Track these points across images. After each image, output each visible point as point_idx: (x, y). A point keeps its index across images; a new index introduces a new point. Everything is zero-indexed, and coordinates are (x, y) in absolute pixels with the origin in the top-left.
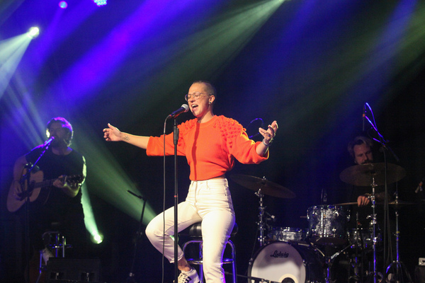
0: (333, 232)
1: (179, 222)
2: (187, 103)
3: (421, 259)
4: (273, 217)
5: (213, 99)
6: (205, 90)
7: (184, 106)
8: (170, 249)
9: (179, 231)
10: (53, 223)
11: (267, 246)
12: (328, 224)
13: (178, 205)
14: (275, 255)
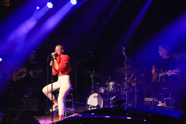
0: (112, 90)
3: (145, 99)
4: (98, 84)
5: (63, 51)
8: (50, 96)
9: (53, 91)
11: (92, 94)
12: (111, 87)
13: (53, 83)
14: (95, 97)
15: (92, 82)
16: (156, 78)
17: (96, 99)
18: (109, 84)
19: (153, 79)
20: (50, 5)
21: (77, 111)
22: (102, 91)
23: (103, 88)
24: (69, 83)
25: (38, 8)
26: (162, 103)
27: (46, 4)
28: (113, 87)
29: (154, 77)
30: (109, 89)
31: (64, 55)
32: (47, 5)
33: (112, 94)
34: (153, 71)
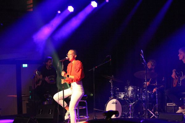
0: (132, 95)
1: (64, 95)
2: (67, 57)
3: (168, 104)
4: (118, 89)
5: (76, 56)
6: (74, 53)
7: (66, 58)
9: (64, 98)
10: (47, 92)
11: (111, 100)
12: (130, 93)
13: (64, 90)
14: (113, 103)
15: (111, 88)
16: (177, 82)
17: (114, 105)
18: (128, 89)
19: (174, 84)
20: (71, 9)
21: (95, 118)
22: (122, 96)
23: (123, 94)
24: (81, 90)
25: (59, 12)
26: (182, 108)
27: (67, 7)
28: (132, 93)
29: (175, 82)
30: (128, 95)
31: (76, 61)
32: (68, 9)
33: (131, 100)
34: (173, 75)
